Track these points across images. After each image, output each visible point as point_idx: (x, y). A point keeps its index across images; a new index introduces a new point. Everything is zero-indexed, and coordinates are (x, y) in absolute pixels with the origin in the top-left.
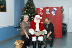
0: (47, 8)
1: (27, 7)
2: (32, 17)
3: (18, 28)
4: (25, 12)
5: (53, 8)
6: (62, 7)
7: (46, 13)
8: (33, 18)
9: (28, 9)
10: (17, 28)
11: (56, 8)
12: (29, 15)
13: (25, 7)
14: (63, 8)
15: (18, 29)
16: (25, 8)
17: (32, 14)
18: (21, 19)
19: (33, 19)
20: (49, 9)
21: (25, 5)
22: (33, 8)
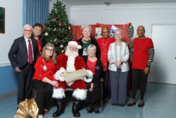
0: (98, 26)
1: (52, 23)
2: (62, 46)
4: (46, 34)
5: (111, 26)
6: (130, 24)
7: (96, 37)
8: (63, 49)
9: (52, 27)
11: (116, 26)
12: (55, 40)
14: (132, 27)
16: (47, 25)
17: (61, 39)
19: (63, 51)
20: (100, 28)
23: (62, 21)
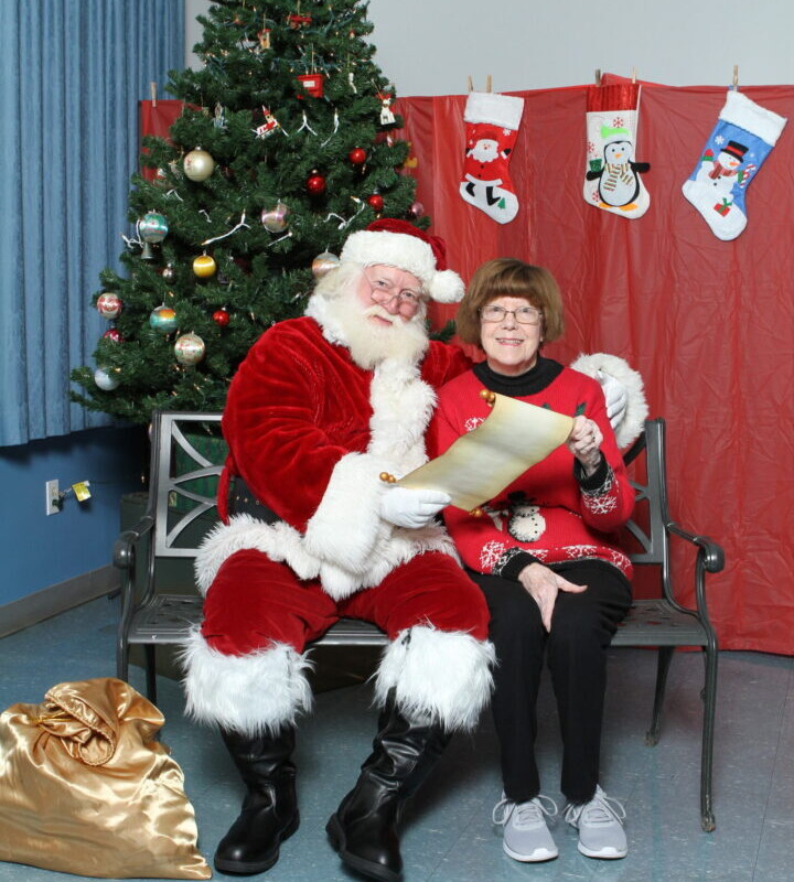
1: (237, 68)
3: (55, 461)
4: (198, 164)
7: (589, 189)
9: (244, 102)
10: (39, 463)
11: (760, 95)
12: (273, 217)
13: (196, 64)
15: (51, 489)
16: (199, 94)
17: (318, 202)
18: (109, 302)
20: (630, 118)
21: (196, 34)
22: (342, 102)
23: (325, 55)
